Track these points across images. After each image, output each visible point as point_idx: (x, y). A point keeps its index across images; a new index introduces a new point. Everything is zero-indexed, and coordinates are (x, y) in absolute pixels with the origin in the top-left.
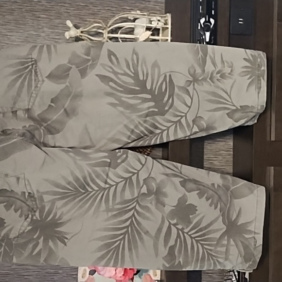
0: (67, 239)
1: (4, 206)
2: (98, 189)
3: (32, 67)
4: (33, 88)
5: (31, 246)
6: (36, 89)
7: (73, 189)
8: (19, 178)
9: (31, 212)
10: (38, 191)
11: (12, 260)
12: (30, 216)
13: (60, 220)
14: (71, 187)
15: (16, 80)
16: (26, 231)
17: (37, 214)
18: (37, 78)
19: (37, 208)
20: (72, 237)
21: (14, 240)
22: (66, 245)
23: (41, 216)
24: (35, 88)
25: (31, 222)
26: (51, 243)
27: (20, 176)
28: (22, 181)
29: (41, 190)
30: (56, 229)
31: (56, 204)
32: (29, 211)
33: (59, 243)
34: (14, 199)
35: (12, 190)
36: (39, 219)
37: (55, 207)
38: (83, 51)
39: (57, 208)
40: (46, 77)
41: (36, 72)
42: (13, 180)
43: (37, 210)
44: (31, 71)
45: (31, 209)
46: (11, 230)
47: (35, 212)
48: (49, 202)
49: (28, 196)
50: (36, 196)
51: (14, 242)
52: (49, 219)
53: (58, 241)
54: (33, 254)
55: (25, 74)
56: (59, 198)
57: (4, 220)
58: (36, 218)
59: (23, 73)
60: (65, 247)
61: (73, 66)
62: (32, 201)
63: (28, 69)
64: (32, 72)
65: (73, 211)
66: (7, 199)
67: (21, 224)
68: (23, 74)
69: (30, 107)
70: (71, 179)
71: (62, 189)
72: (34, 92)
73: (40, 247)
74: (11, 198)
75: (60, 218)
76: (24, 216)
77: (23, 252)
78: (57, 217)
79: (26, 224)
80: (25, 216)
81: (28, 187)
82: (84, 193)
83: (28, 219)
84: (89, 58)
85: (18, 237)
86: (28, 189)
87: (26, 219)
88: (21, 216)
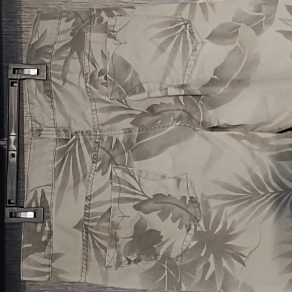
0: (244, 256)
1: (158, 214)
2: (282, 190)
3: (186, 26)
4: (191, 51)
5: (200, 267)
6: (194, 53)
7: (248, 191)
8: (180, 180)
9: (194, 221)
10: (202, 195)
11: (181, 288)
12: (193, 227)
13: (232, 231)
14: (247, 189)
15: (166, 43)
16: (190, 247)
17: (201, 223)
18: (194, 40)
19: (201, 216)
20: (251, 253)
21: (177, 260)
22: (244, 264)
23: (206, 226)
24: (193, 51)
25: (194, 236)
26: (225, 263)
27: (181, 177)
28: (183, 184)
29: (207, 194)
30: (227, 243)
31: (225, 210)
32: (190, 220)
33: (235, 262)
34: (172, 206)
35: (169, 195)
36: (204, 230)
37: (224, 214)
38: (252, 8)
39: (226, 215)
40: (207, 38)
41: (192, 33)
42: (171, 183)
43: (200, 219)
44: (184, 31)
45: (193, 218)
46: (171, 247)
47: (198, 221)
48: (216, 208)
49: (189, 201)
50: (199, 201)
51: (177, 263)
52: (217, 231)
53: (233, 259)
54: (206, 279)
55: (177, 36)
56: (229, 203)
57: (160, 232)
58: (201, 228)
59: (174, 34)
60: (244, 267)
61: (242, 25)
62: (194, 207)
63: (180, 30)
64: (186, 33)
65: (248, 219)
66: (162, 205)
67: (183, 238)
68: (175, 36)
69: (185, 82)
70: (248, 179)
71: (235, 192)
72: (192, 58)
73: (212, 268)
74: (167, 205)
75: (231, 229)
76: (184, 226)
77: (192, 276)
78: (228, 228)
79: (189, 238)
80: (186, 226)
81: (191, 191)
82: (264, 196)
83: (190, 232)
84: (262, 14)
85: (181, 255)
86: (190, 192)
87: (188, 231)
88: (180, 227)
